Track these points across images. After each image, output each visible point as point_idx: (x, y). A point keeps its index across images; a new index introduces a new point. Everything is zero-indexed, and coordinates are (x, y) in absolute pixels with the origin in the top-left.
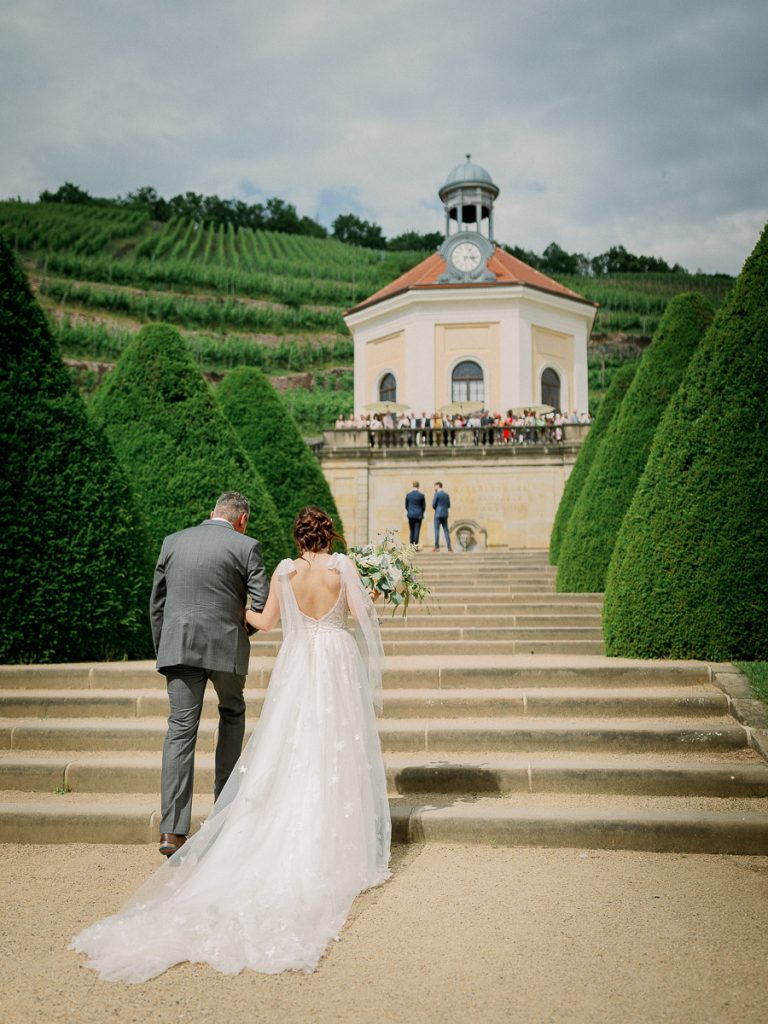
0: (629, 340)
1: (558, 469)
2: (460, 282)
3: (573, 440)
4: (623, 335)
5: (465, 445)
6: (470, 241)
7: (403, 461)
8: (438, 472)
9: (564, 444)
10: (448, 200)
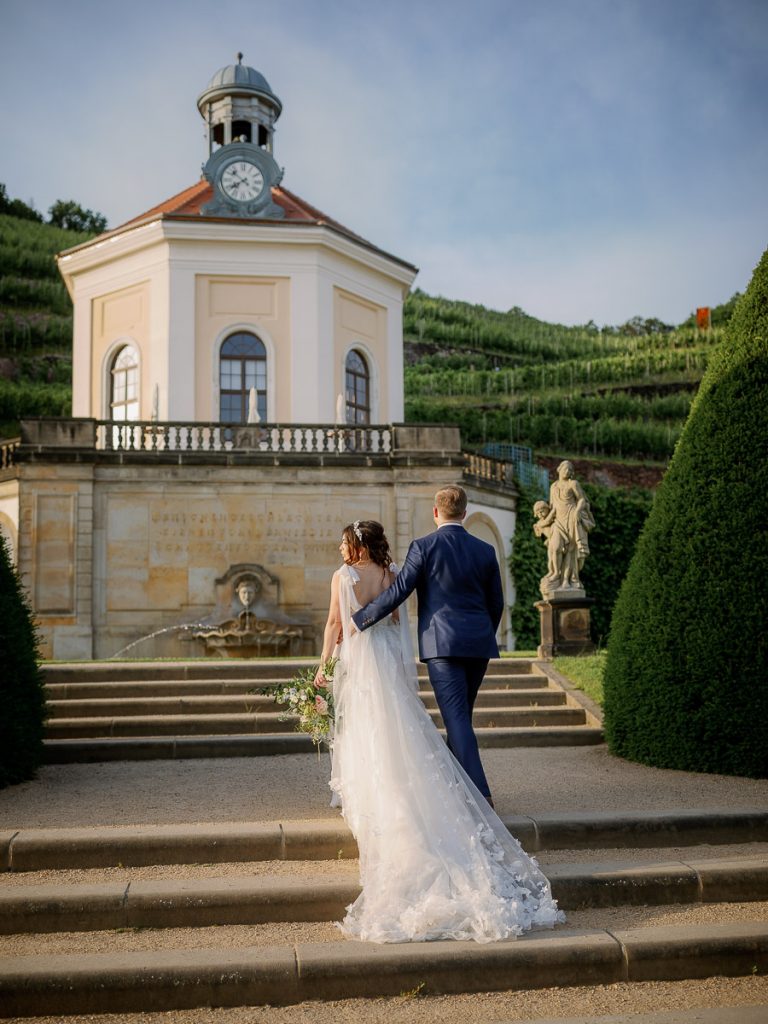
1: (385, 491)
2: (234, 215)
3: (408, 449)
5: (247, 449)
6: (248, 158)
7: (150, 471)
8: (205, 490)
9: (395, 453)
10: (211, 113)
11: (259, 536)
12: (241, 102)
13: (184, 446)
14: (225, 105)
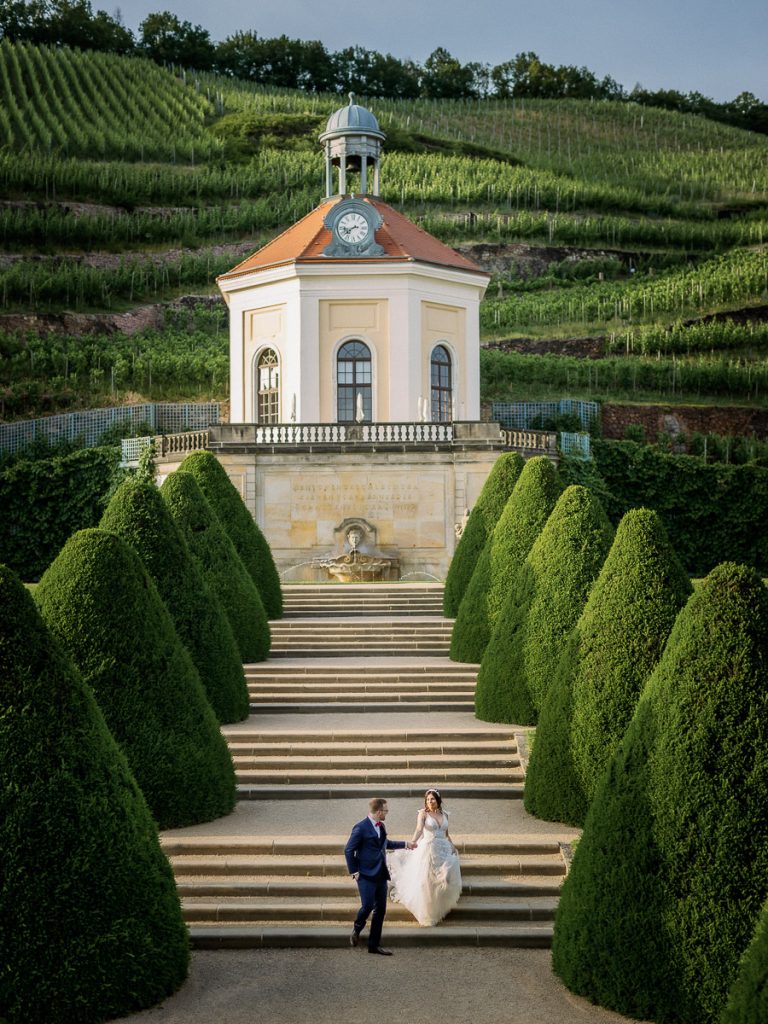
0: (532, 251)
1: (448, 467)
2: (346, 255)
3: (463, 439)
4: (525, 245)
5: (355, 441)
6: (357, 210)
7: (291, 457)
8: (327, 469)
9: (454, 442)
10: (329, 148)
11: (363, 499)
12: (353, 140)
13: (313, 440)
14: (340, 144)
